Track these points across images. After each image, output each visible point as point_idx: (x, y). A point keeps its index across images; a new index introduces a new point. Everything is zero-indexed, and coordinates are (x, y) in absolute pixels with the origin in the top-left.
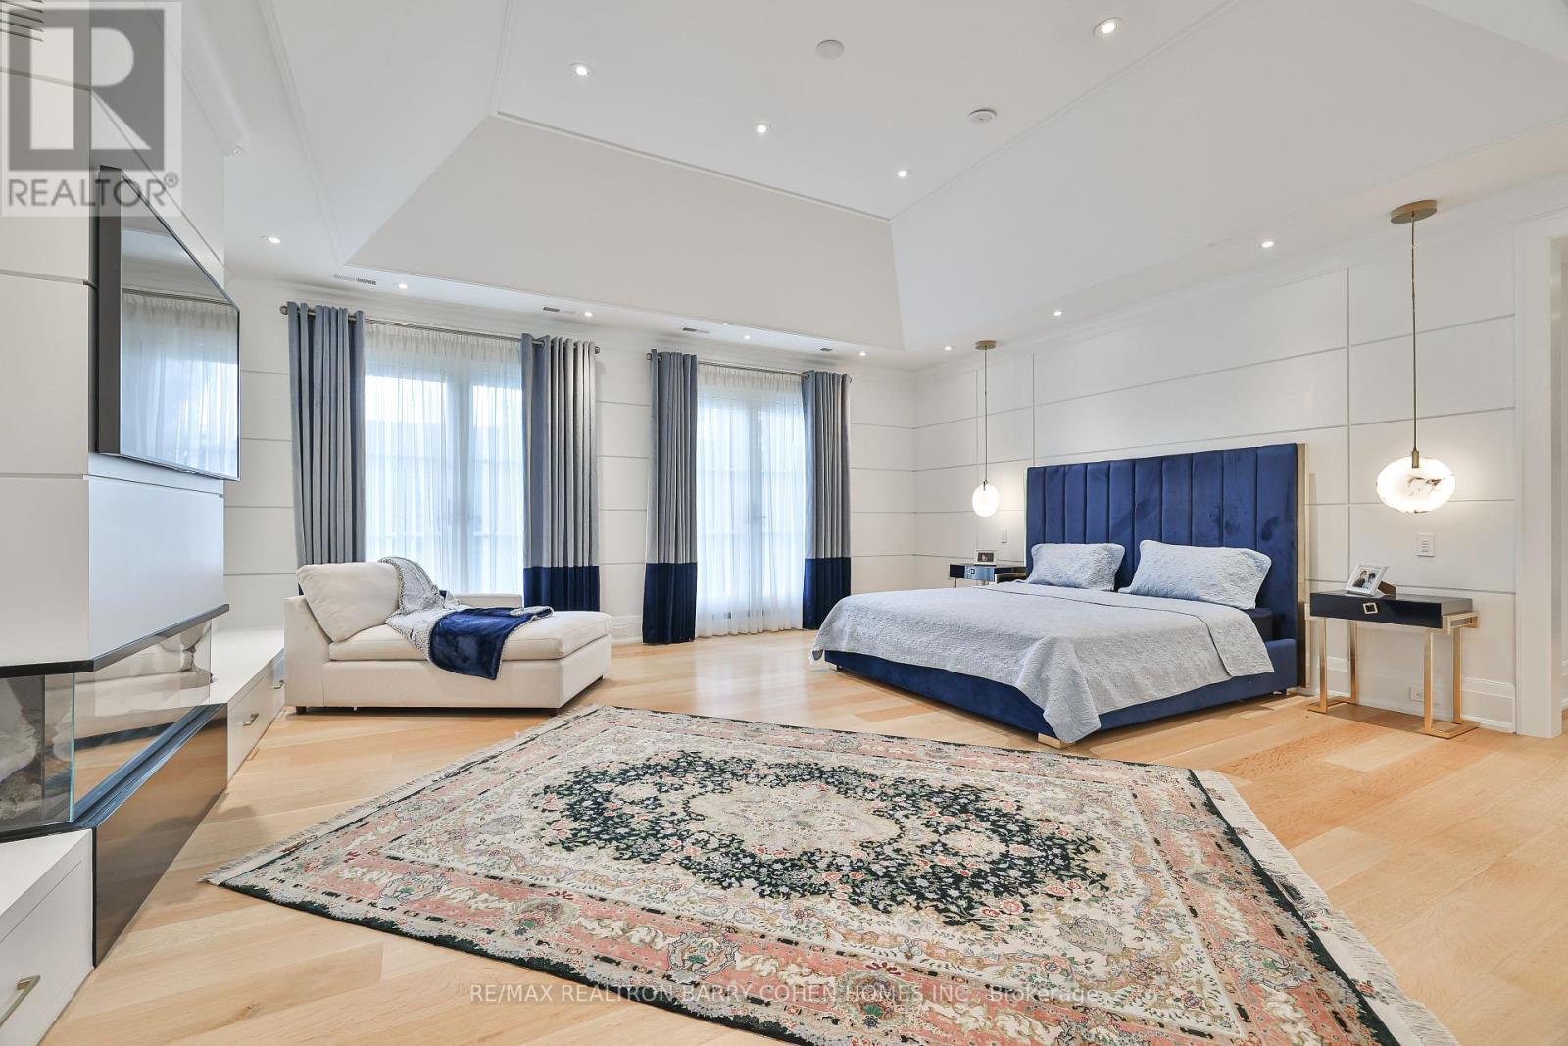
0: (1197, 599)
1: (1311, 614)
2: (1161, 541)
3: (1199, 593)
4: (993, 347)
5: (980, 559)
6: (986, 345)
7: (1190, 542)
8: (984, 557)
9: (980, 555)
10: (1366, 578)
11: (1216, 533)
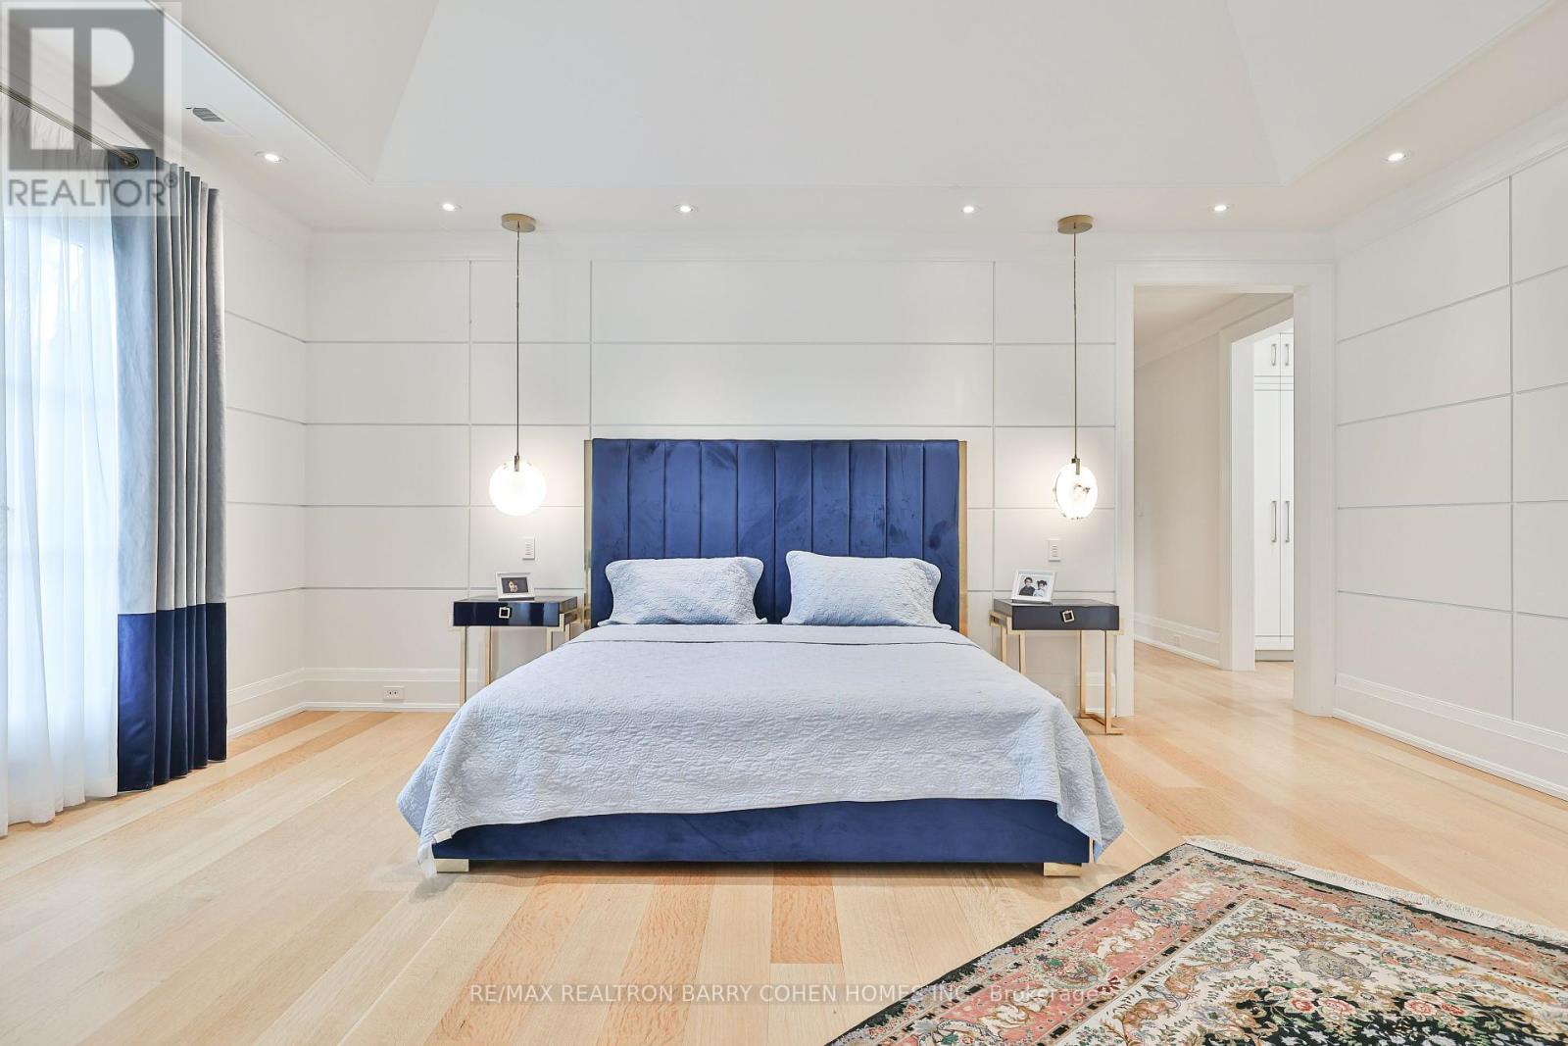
0: (893, 624)
1: (1013, 629)
2: (812, 551)
3: (896, 616)
4: (532, 229)
5: (506, 590)
6: (520, 223)
7: (851, 552)
8: (512, 586)
9: (505, 582)
10: (1034, 585)
11: (881, 540)
